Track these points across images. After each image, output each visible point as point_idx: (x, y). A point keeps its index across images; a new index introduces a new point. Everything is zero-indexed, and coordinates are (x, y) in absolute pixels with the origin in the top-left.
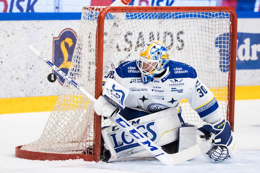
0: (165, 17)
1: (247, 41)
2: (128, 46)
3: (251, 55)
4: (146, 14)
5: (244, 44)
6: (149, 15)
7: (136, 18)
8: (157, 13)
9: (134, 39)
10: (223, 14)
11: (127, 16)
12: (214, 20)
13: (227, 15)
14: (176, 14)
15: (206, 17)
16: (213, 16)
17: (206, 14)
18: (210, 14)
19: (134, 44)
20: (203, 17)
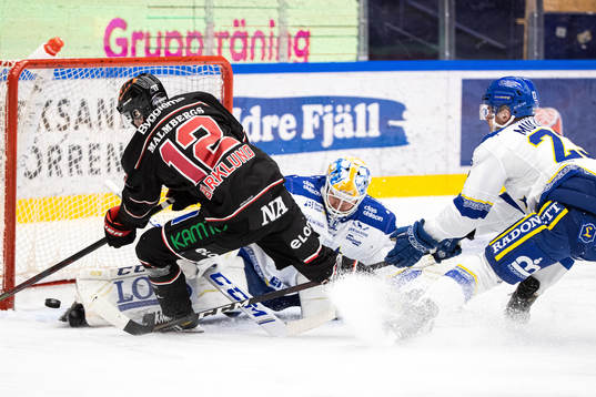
0: (116, 75)
1: (256, 110)
2: (63, 122)
3: (262, 133)
4: (86, 70)
5: (250, 114)
6: (92, 71)
7: (70, 76)
8: (104, 68)
9: (72, 110)
10: (210, 68)
11: (56, 74)
12: (195, 78)
13: (216, 69)
14: (135, 69)
15: (183, 74)
16: (194, 71)
17: (183, 68)
18: (189, 69)
19: (74, 117)
20: (178, 73)
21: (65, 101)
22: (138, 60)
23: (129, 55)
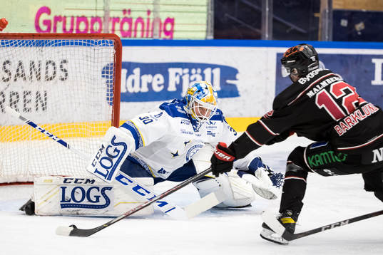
0: (43, 45)
1: (137, 71)
2: (6, 76)
3: (141, 86)
4: (23, 41)
5: (133, 74)
6: (26, 42)
7: (12, 45)
8: (35, 40)
9: (13, 68)
10: (107, 42)
11: (3, 44)
12: (96, 48)
13: (111, 43)
14: (56, 41)
15: (89, 45)
16: (96, 43)
17: (88, 41)
18: (92, 42)
19: (14, 73)
20: (85, 45)
21: (8, 62)
22: (58, 35)
23: (52, 32)
